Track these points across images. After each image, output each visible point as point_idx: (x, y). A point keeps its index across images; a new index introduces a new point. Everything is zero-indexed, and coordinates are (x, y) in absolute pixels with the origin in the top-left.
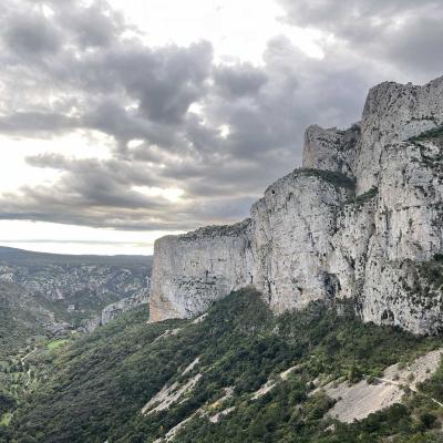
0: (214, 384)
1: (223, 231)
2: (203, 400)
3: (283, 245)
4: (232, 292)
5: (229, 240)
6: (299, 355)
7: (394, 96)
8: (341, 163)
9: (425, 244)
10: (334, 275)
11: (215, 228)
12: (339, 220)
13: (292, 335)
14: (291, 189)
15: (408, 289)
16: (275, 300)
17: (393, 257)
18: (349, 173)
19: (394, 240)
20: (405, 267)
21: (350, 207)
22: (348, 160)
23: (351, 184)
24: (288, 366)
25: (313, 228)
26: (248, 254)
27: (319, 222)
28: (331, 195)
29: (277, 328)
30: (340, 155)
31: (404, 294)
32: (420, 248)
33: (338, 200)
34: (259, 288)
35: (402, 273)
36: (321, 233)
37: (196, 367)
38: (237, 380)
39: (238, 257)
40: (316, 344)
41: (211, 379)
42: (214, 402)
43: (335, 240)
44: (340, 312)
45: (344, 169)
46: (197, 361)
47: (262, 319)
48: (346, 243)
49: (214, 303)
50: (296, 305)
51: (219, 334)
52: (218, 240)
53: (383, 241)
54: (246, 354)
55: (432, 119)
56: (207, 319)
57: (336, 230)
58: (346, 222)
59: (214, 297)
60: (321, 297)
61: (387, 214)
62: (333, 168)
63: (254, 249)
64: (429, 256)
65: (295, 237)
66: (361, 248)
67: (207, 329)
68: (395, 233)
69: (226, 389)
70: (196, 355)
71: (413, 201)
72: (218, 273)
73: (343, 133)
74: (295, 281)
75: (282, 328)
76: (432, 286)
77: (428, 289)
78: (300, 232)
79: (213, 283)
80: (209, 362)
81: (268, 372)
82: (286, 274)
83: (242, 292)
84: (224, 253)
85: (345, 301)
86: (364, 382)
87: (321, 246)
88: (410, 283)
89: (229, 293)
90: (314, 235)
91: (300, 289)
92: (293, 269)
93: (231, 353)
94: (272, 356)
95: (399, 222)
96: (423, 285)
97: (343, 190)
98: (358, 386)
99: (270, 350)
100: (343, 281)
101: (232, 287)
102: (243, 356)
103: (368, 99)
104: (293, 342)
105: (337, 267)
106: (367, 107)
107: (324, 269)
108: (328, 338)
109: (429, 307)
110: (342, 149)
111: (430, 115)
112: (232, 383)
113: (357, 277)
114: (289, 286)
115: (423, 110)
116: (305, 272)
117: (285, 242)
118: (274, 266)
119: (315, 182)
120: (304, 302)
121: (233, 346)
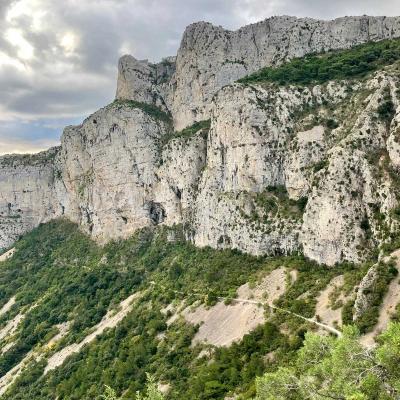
0: (44, 323)
1: (27, 160)
2: (34, 343)
3: (107, 177)
4: (41, 225)
5: (34, 170)
6: (138, 283)
7: (211, 37)
8: (155, 96)
9: (259, 177)
10: (159, 204)
11: (16, 157)
12: (164, 153)
13: (123, 263)
14: (116, 120)
15: (246, 217)
16: (97, 230)
17: (228, 188)
18: (163, 107)
19: (229, 173)
20: (242, 197)
21: (177, 140)
22: (162, 94)
23: (167, 117)
24: (127, 294)
25: (139, 159)
26: (58, 184)
27: (145, 155)
28: (152, 128)
29: (104, 258)
30: (155, 89)
31: (243, 221)
32: (255, 181)
33: (159, 133)
34: (74, 219)
35: (239, 202)
36: (146, 164)
37: (13, 308)
38: (70, 315)
39: (46, 188)
40: (152, 270)
41: (39, 319)
42: (47, 342)
43: (160, 172)
44: (170, 238)
45: (159, 102)
46: (12, 301)
47: (85, 250)
48: (173, 174)
49: (21, 238)
50: (121, 234)
51: (34, 270)
52: (22, 170)
53: (219, 175)
54: (75, 288)
55: (242, 63)
56: (17, 255)
57: (162, 163)
58: (173, 154)
59: (20, 231)
60: (147, 225)
61: (223, 150)
62: (148, 101)
63: (66, 179)
64: (262, 188)
65: (120, 168)
66: (189, 180)
67: (19, 266)
68: (230, 167)
69: (58, 326)
70: (11, 294)
71: (250, 139)
72: (23, 206)
73: (154, 67)
74: (119, 211)
75: (109, 258)
76: (270, 214)
77: (266, 217)
78: (125, 164)
79: (19, 216)
80: (30, 301)
81: (106, 304)
82: (110, 205)
83: (53, 224)
84: (30, 184)
85: (175, 228)
86: (221, 304)
87: (147, 177)
88: (248, 212)
89: (36, 226)
90: (140, 166)
91: (125, 219)
92: (117, 199)
93: (55, 288)
94: (105, 287)
95: (234, 158)
96: (261, 214)
97: (162, 124)
98: (215, 308)
99: (101, 281)
100: (169, 209)
101: (39, 219)
102: (72, 290)
103: (186, 36)
104: (125, 270)
105: (164, 196)
106: (184, 44)
107: (149, 198)
108: (164, 263)
109: (268, 233)
110: (155, 82)
111: (241, 59)
112: (64, 319)
113: (185, 206)
114: (114, 216)
115: (236, 55)
116: (131, 202)
117: (109, 173)
118: (95, 196)
119: (140, 114)
120: (129, 230)
121: (55, 280)
